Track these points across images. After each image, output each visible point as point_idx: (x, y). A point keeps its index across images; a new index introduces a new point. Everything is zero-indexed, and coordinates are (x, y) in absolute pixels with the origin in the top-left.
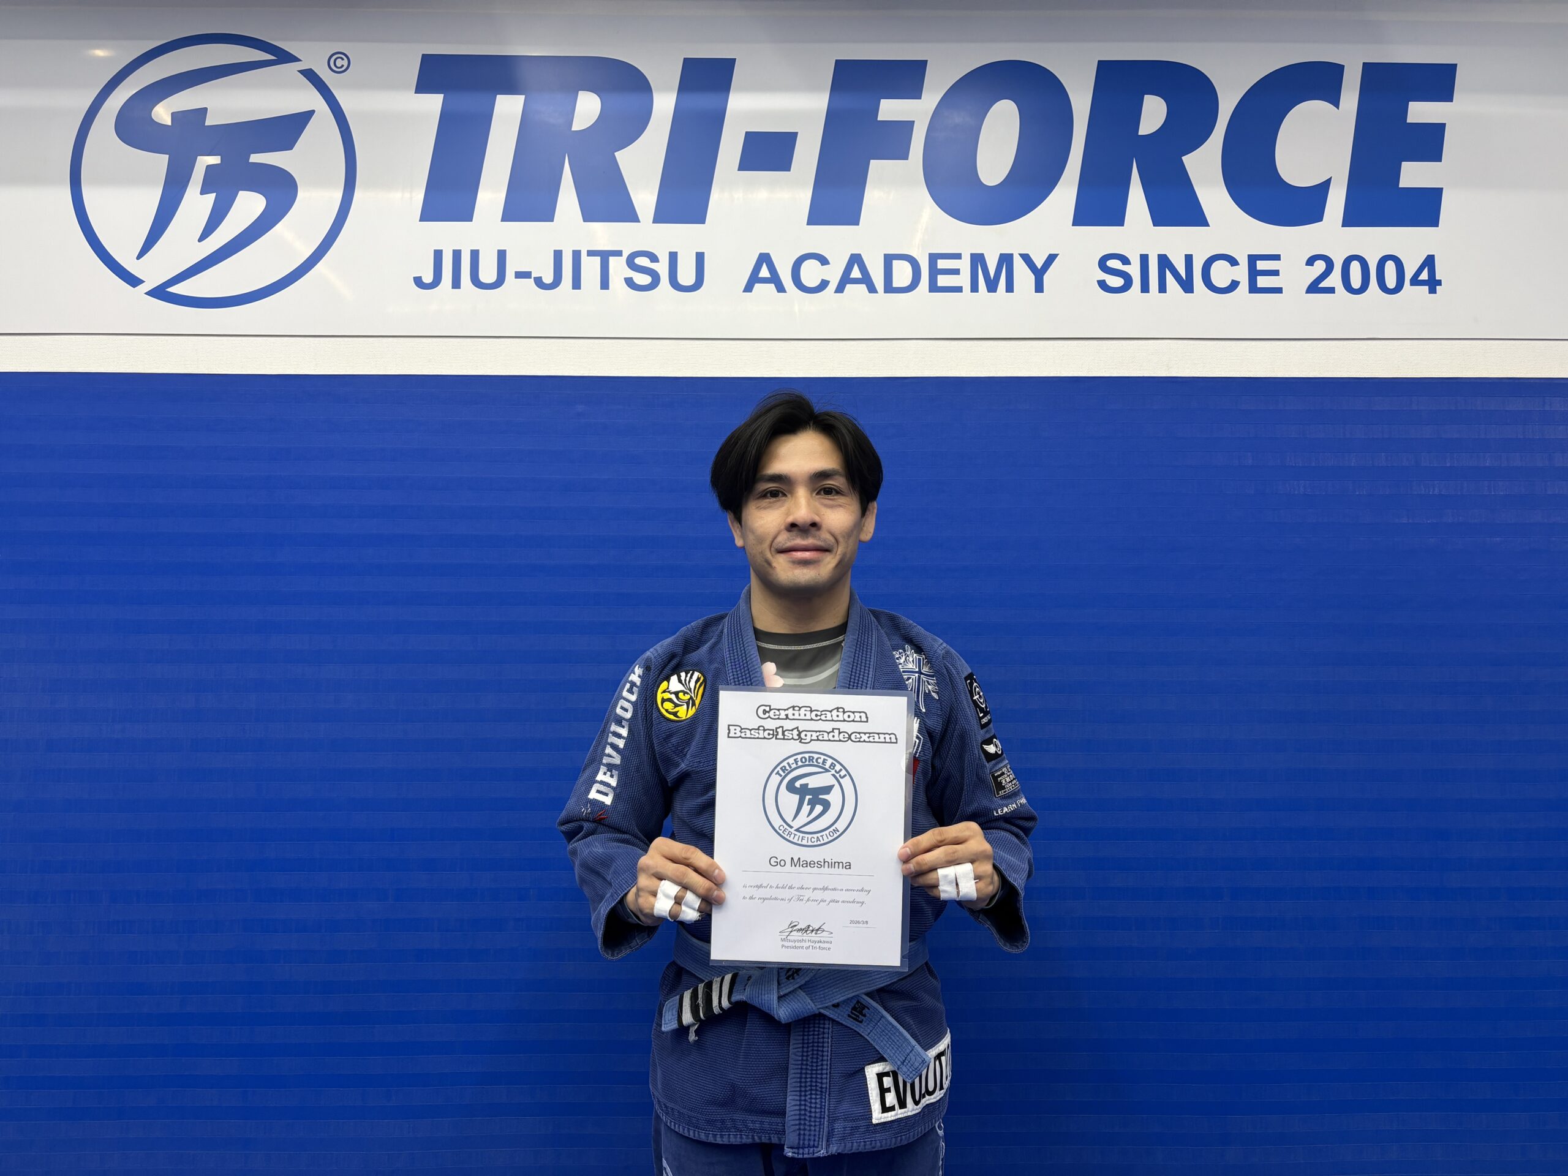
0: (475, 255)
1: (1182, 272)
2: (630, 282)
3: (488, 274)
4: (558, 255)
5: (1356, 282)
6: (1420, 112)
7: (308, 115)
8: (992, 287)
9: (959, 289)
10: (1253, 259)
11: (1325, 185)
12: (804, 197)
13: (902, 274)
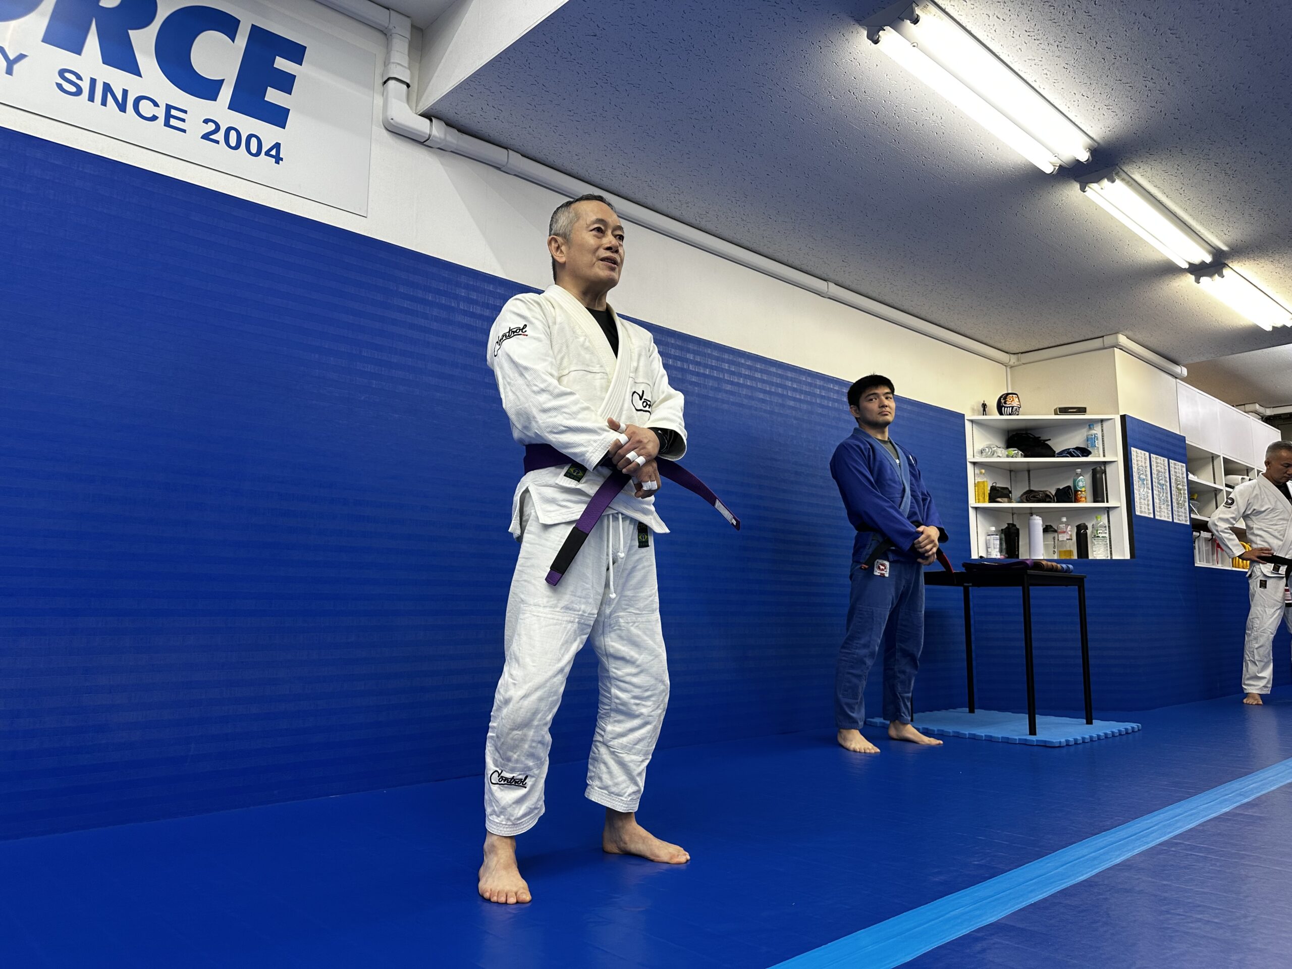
5: (233, 142)
10: (169, 108)
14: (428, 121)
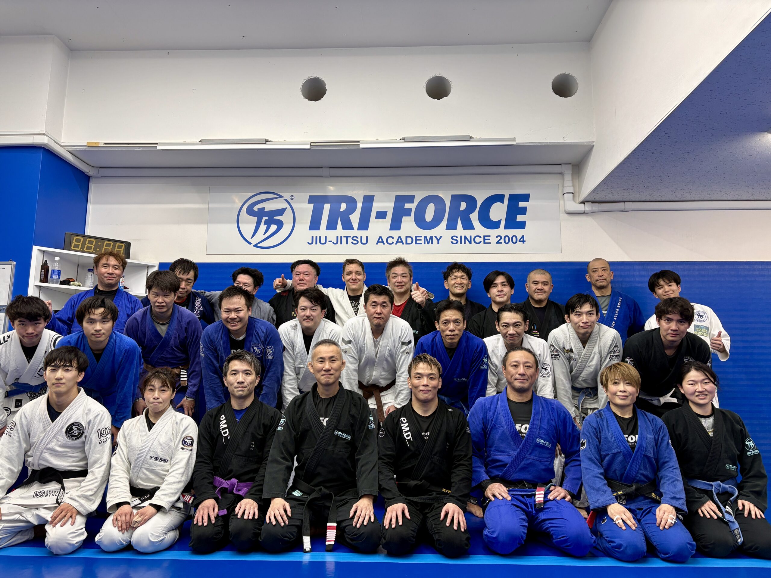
0: (320, 237)
1: (469, 240)
2: (352, 243)
3: (323, 241)
4: (337, 237)
5: (507, 241)
6: (521, 204)
7: (286, 209)
8: (428, 243)
9: (421, 244)
10: (484, 237)
11: (500, 221)
12: (389, 225)
13: (409, 240)
14: (583, 205)
